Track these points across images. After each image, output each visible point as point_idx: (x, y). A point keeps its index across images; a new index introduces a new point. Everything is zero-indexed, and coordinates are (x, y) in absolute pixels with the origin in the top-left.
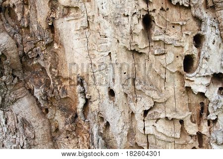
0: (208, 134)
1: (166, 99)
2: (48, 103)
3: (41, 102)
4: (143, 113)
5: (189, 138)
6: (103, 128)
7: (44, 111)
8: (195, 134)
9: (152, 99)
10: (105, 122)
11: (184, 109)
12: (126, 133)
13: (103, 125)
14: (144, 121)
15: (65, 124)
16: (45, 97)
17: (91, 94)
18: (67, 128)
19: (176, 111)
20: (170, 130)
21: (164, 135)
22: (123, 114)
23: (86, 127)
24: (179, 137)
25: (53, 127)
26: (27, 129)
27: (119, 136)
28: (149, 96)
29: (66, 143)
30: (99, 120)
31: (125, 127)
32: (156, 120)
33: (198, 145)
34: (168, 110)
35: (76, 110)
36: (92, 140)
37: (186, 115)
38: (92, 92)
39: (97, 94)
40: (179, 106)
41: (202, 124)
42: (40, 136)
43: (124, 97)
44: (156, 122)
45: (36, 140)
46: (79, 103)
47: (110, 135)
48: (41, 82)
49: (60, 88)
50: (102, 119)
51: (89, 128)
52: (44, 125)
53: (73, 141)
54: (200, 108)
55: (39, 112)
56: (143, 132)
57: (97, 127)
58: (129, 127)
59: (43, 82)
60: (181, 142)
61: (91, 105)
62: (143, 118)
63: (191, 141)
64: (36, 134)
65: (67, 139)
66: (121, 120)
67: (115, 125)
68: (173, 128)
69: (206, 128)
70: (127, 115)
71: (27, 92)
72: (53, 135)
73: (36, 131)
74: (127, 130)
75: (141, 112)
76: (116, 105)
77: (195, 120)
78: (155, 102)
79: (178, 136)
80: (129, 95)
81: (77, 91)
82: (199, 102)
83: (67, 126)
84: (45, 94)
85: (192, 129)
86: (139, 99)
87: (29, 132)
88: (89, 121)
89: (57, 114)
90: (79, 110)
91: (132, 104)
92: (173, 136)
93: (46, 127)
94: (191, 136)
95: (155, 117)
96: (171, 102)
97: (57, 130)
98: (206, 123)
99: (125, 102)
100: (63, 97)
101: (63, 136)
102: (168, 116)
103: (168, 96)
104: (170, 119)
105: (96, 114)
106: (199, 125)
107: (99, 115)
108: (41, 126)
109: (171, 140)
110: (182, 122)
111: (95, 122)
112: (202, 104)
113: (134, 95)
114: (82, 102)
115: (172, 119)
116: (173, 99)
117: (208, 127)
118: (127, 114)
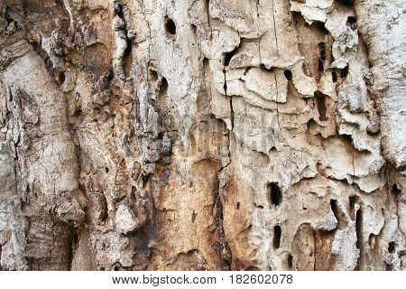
0: (333, 96)
1: (260, 34)
2: (65, 61)
3: (53, 59)
4: (222, 58)
5: (301, 104)
6: (156, 90)
7: (57, 79)
8: (312, 94)
9: (236, 34)
10: (160, 78)
11: (291, 51)
12: (194, 96)
13: (155, 85)
14: (224, 72)
15: (93, 93)
16: (60, 49)
17: (137, 30)
18: (95, 98)
19: (277, 54)
20: (269, 88)
21: (259, 96)
22: (189, 62)
23: (127, 91)
24: (284, 100)
25: (72, 107)
26: (26, 109)
27: (182, 102)
28: (232, 28)
29: (92, 131)
30: (150, 77)
31: (193, 86)
32: (244, 71)
33: (318, 115)
34: (264, 53)
35: (111, 63)
36: (138, 112)
37: (295, 60)
38: (139, 26)
39: (145, 30)
40: (282, 47)
41: (323, 78)
42: (49, 120)
43: (191, 32)
44: (245, 74)
45: (42, 127)
46: (116, 49)
47: (168, 103)
48: (53, 26)
49: (86, 28)
50: (154, 74)
51: (132, 92)
52: (56, 101)
53: (106, 124)
54: (318, 52)
55: (49, 78)
56: (222, 91)
57: (146, 88)
58: (199, 84)
59: (58, 25)
60: (289, 110)
61: (137, 50)
62: (223, 67)
63: (306, 108)
64: (42, 116)
65: (94, 123)
66: (187, 73)
67: (177, 83)
68: (274, 85)
69: (329, 84)
70: (196, 63)
71: (30, 47)
72: (72, 121)
73: (42, 110)
74: (197, 89)
75: (219, 55)
76: (178, 46)
77: (311, 73)
78: (242, 39)
79: (283, 98)
80: (198, 28)
81: (113, 28)
82: (317, 42)
83: (95, 96)
84: (60, 44)
85: (306, 86)
86: (216, 33)
87: (30, 113)
88: (132, 79)
89: (79, 81)
90: (117, 62)
91: (204, 43)
92: (274, 98)
93: (60, 105)
94: (306, 99)
95: (243, 64)
96: (270, 40)
97: (78, 112)
98: (330, 77)
99: (193, 41)
100: (90, 44)
101: (88, 118)
102: (264, 62)
103: (263, 29)
104: (268, 68)
105: (144, 65)
106: (318, 81)
107: (149, 68)
108: (51, 102)
109: (272, 106)
110: (288, 74)
111: (142, 80)
112: (322, 45)
113: (207, 28)
114: (120, 45)
115: (272, 68)
116: (272, 34)
117: (333, 84)
118: (196, 61)
